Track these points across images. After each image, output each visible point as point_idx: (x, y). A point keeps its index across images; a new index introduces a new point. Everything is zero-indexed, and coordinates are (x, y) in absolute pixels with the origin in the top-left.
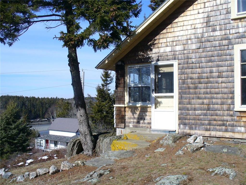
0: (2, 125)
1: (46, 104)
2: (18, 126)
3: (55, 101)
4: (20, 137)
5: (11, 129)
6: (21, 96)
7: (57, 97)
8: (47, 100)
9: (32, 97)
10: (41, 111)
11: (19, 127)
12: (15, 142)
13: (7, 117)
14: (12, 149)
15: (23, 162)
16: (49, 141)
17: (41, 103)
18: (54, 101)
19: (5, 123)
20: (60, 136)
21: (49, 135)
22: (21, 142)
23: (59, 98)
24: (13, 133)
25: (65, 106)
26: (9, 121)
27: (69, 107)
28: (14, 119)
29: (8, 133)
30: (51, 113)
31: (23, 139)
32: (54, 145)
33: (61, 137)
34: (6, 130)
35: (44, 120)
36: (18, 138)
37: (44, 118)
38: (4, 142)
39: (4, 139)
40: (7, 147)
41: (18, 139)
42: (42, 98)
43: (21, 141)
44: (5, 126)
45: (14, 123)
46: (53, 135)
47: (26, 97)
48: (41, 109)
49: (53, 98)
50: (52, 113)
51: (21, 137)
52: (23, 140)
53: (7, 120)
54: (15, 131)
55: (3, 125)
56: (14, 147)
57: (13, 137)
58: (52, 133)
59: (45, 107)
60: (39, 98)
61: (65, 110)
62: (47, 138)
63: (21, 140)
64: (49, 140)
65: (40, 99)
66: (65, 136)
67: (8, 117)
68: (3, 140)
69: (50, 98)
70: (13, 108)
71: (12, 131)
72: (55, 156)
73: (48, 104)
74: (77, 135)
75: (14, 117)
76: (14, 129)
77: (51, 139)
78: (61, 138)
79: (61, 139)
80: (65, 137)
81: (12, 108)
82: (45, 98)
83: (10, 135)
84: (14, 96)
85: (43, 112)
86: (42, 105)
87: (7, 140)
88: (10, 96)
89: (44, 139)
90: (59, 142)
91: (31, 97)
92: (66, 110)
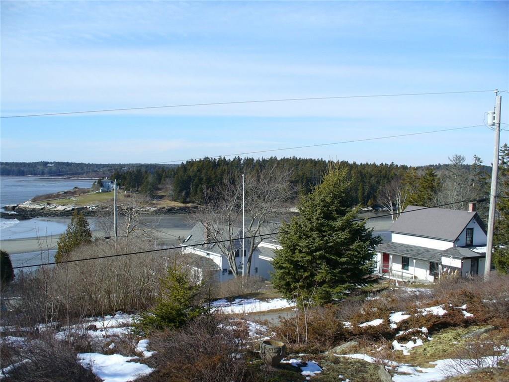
0: (314, 218)
1: (372, 177)
2: (348, 224)
3: (390, 171)
4: (353, 250)
5: (333, 229)
6: (320, 159)
7: (393, 162)
8: (373, 168)
9: (342, 162)
10: (360, 191)
11: (353, 225)
12: (341, 259)
13: (324, 200)
14: (335, 276)
15: (380, 318)
16: (391, 257)
17: (361, 175)
18: (388, 172)
19: (320, 214)
20: (415, 246)
21: (390, 244)
22: (355, 261)
23: (397, 166)
24: (338, 240)
25: (426, 180)
26: (328, 210)
27: (435, 184)
28: (340, 206)
29: (326, 238)
30: (391, 196)
31: (360, 254)
32: (400, 266)
33: (419, 250)
34: (320, 231)
35: (366, 209)
36: (349, 252)
37: (366, 206)
38: (317, 259)
39: (318, 253)
40: (323, 271)
41: (350, 254)
42: (361, 164)
43: (355, 259)
44: (319, 222)
45: (340, 214)
46: (399, 244)
47: (329, 161)
48: (360, 188)
49: (386, 164)
50: (393, 196)
51: (357, 251)
52: (359, 257)
53: (325, 206)
54: (343, 236)
55: (316, 219)
56: (339, 272)
57: (337, 250)
58: (396, 238)
59: (369, 183)
60: (357, 164)
61: (425, 189)
62: (386, 250)
63: (356, 256)
64: (392, 254)
65: (358, 167)
66: (428, 248)
67: (328, 200)
68: (314, 254)
69: (378, 164)
70: (338, 179)
71: (336, 234)
72: (463, 310)
73: (376, 177)
74: (457, 248)
75: (340, 202)
76: (342, 229)
77: (396, 252)
78: (419, 252)
79: (419, 254)
80: (427, 250)
81: (336, 179)
82: (369, 164)
83: (331, 244)
84: (306, 160)
85: (364, 193)
86: (363, 178)
87: (325, 256)
88: (298, 159)
89: (380, 252)
90: (414, 261)
91: (340, 162)
92: (427, 190)
